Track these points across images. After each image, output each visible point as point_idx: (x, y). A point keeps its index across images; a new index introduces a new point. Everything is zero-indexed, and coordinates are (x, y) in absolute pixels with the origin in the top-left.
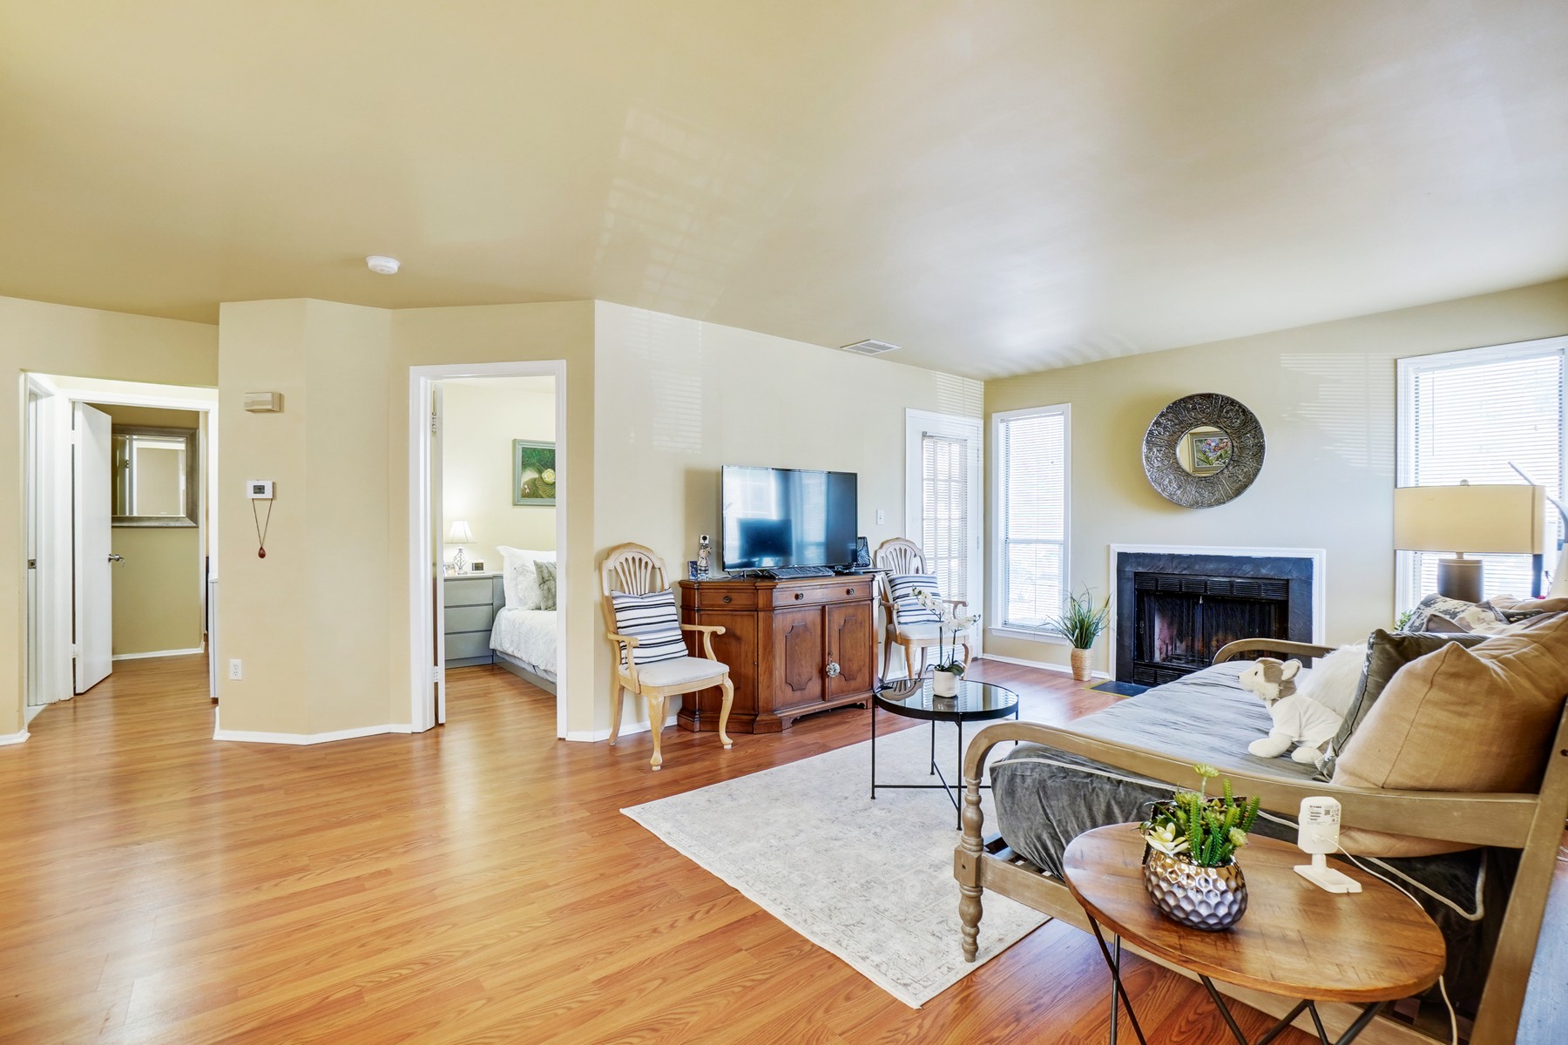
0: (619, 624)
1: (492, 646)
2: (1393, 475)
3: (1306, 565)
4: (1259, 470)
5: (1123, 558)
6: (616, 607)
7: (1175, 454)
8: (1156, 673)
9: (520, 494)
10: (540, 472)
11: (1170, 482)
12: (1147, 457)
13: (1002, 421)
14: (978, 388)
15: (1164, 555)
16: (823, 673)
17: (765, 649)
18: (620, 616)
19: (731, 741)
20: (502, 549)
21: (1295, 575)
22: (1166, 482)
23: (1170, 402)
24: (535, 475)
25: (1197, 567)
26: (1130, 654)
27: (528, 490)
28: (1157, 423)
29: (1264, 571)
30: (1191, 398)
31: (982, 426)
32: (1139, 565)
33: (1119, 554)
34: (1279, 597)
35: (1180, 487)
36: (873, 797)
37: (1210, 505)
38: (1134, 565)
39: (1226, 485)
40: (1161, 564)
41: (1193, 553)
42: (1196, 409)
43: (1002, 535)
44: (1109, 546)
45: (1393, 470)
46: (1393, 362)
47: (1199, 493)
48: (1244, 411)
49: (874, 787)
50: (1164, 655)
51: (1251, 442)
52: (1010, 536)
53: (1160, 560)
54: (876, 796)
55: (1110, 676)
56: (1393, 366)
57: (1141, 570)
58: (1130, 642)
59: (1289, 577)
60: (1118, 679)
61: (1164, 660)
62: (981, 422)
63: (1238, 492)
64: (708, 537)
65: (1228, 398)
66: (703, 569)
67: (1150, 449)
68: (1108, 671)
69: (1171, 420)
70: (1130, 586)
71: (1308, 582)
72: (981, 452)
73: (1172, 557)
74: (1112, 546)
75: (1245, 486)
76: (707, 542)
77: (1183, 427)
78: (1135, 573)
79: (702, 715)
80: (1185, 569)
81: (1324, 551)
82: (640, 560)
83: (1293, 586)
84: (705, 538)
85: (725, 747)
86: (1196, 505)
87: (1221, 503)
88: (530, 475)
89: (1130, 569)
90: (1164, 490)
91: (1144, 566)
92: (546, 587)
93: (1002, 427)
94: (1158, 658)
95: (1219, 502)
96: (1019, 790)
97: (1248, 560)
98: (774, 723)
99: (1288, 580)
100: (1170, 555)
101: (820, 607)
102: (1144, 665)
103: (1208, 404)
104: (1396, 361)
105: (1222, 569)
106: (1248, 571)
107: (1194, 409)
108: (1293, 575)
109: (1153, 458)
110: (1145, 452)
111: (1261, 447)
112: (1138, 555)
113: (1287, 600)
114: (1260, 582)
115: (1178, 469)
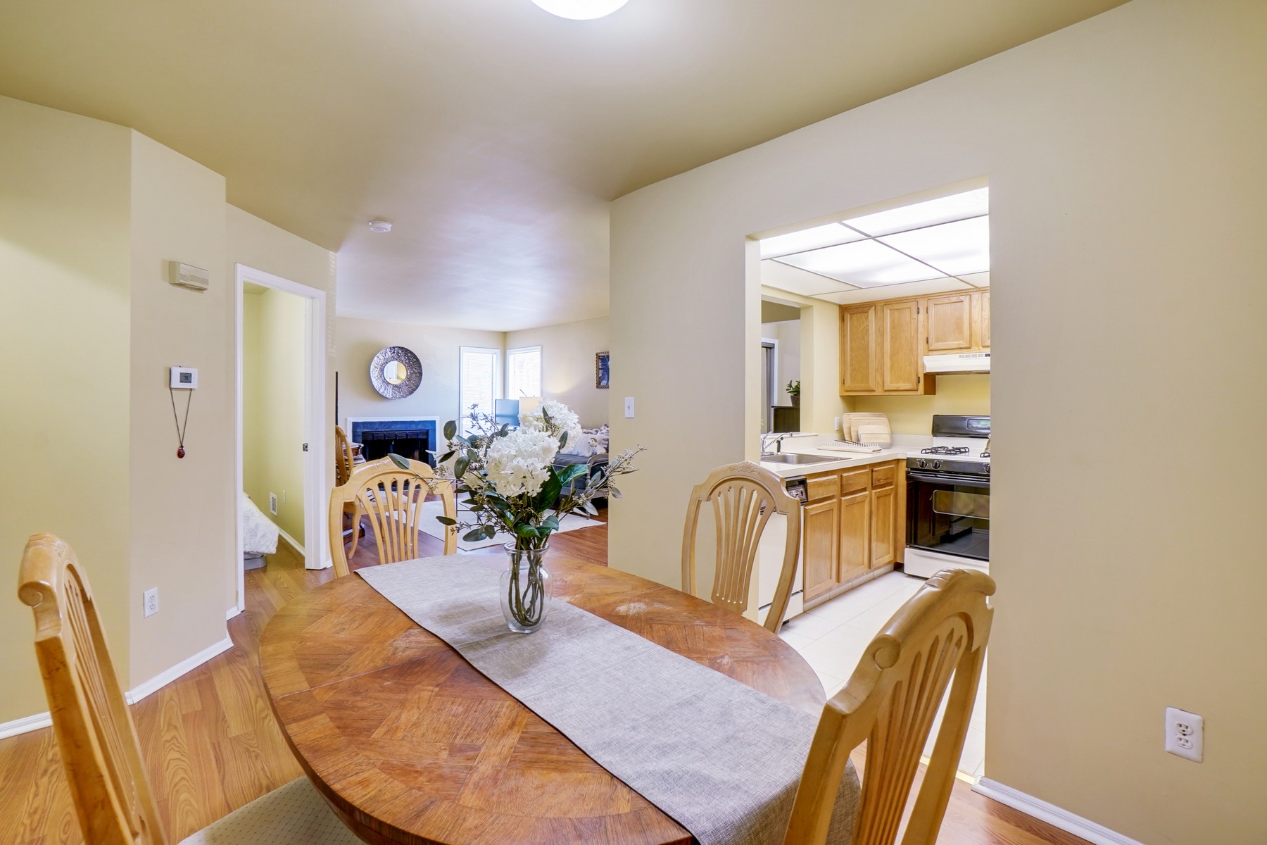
2: (458, 389)
4: (420, 383)
5: (355, 425)
7: (384, 373)
11: (381, 386)
12: (372, 373)
15: (377, 422)
23: (385, 348)
25: (392, 427)
28: (378, 357)
29: (420, 427)
30: (394, 348)
32: (364, 428)
33: (353, 423)
34: (424, 437)
35: (386, 389)
37: (399, 399)
38: (362, 428)
39: (405, 389)
40: (376, 427)
41: (392, 420)
44: (346, 419)
45: (459, 387)
47: (395, 393)
48: (416, 357)
51: (418, 371)
53: (374, 425)
56: (459, 349)
57: (365, 430)
63: (411, 393)
65: (410, 351)
67: (374, 370)
69: (384, 356)
70: (360, 440)
71: (435, 430)
73: (381, 423)
74: (349, 418)
75: (415, 390)
77: (387, 360)
78: (362, 432)
80: (387, 428)
81: (439, 417)
83: (429, 433)
86: (394, 398)
87: (405, 398)
89: (360, 430)
90: (378, 390)
91: (368, 428)
97: (413, 422)
99: (428, 430)
100: (379, 422)
103: (400, 352)
104: (460, 347)
105: (403, 428)
106: (414, 427)
107: (394, 352)
108: (430, 428)
109: (374, 374)
110: (371, 370)
111: (421, 374)
112: (363, 423)
113: (428, 438)
114: (418, 432)
115: (385, 381)
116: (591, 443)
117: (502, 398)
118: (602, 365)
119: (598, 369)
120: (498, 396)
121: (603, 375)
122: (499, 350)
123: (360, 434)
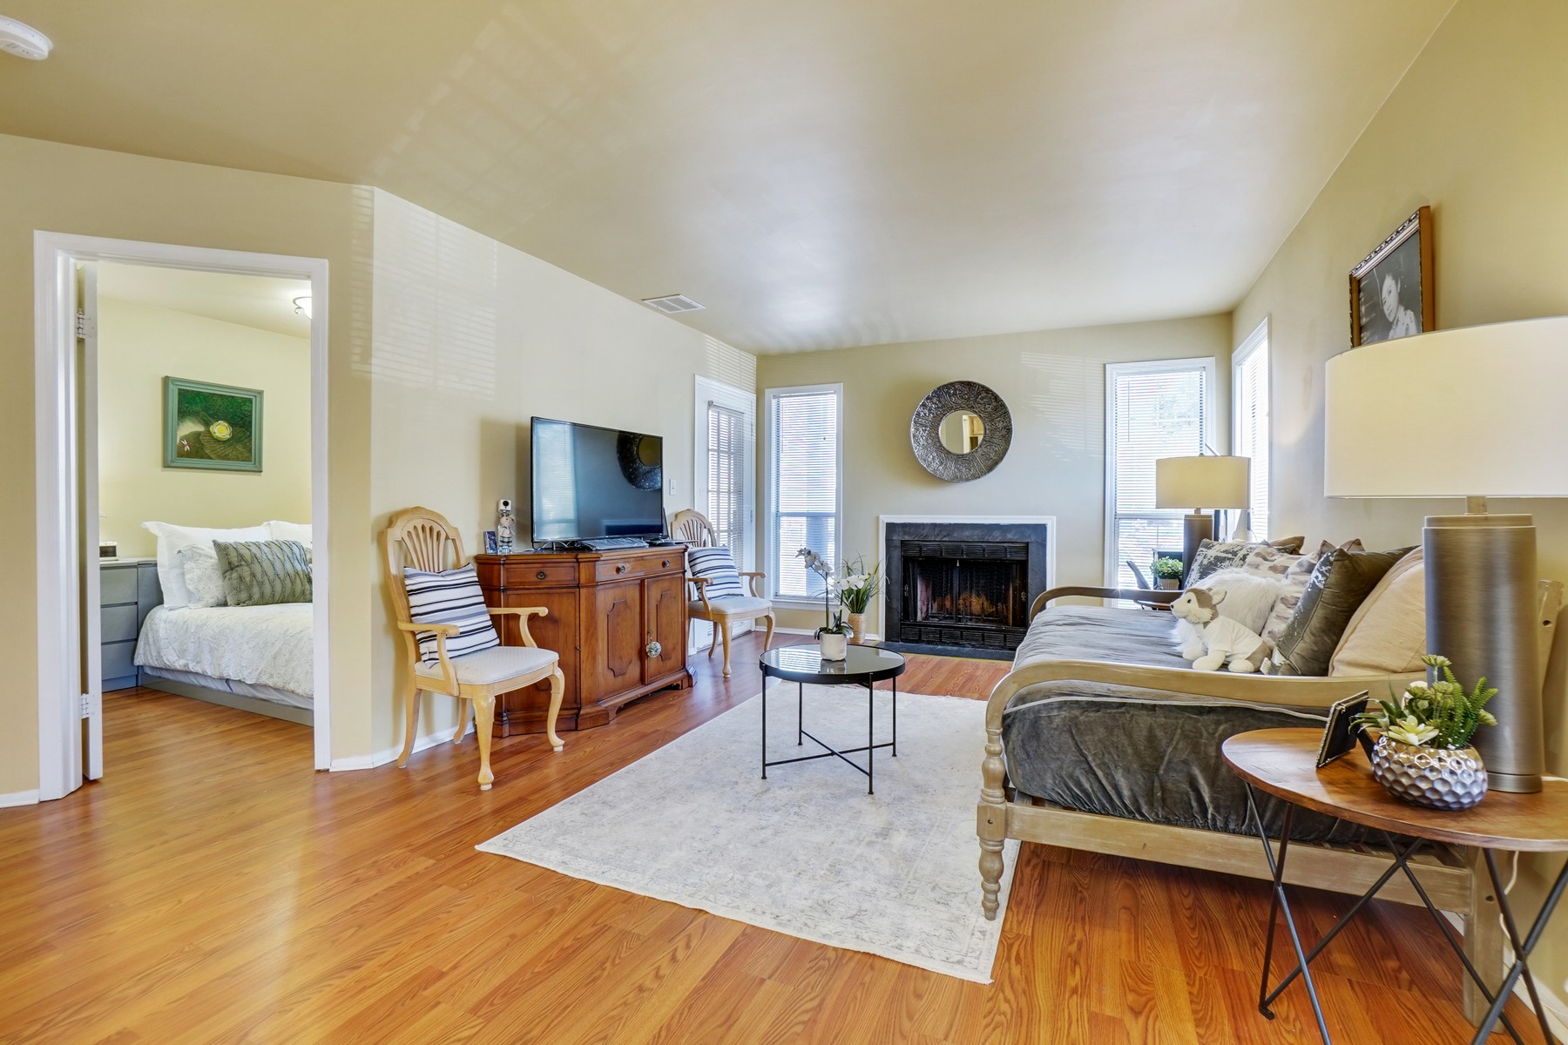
0: (414, 611)
1: (139, 661)
2: (1102, 456)
3: (1041, 529)
4: (1007, 450)
5: (891, 527)
6: (408, 588)
7: (937, 434)
8: (920, 631)
9: (175, 454)
10: (207, 424)
11: (933, 458)
12: (914, 436)
13: (775, 397)
14: (751, 363)
15: (927, 524)
16: (642, 654)
17: (587, 631)
18: (414, 600)
19: (563, 742)
20: (152, 526)
21: (1033, 538)
22: (930, 459)
23: (935, 388)
24: (200, 428)
25: (955, 535)
26: (897, 617)
27: (187, 448)
28: (924, 405)
29: (1010, 536)
30: (952, 384)
31: (755, 402)
32: (905, 533)
33: (888, 525)
34: (1021, 558)
35: (942, 463)
36: (764, 777)
37: (967, 480)
38: (901, 534)
39: (980, 462)
40: (925, 532)
41: (952, 522)
43: (773, 509)
44: (878, 518)
45: (1103, 453)
46: (1102, 366)
47: (958, 469)
48: (996, 398)
49: (765, 765)
50: (924, 615)
51: (1000, 425)
52: (781, 510)
53: (924, 529)
54: (767, 775)
55: (880, 637)
56: (1102, 369)
57: (907, 538)
58: (897, 605)
59: (1029, 540)
60: (887, 638)
61: (926, 618)
62: (754, 397)
63: (990, 469)
64: (510, 502)
65: (983, 387)
66: (506, 540)
67: (917, 430)
68: (877, 633)
69: (935, 404)
70: (897, 554)
71: (1043, 545)
72: (754, 427)
73: (934, 526)
74: (881, 516)
75: (996, 463)
76: (509, 508)
77: (945, 410)
78: (902, 541)
79: (510, 717)
80: (945, 536)
81: (1055, 518)
82: (431, 529)
83: (1032, 548)
84: (506, 504)
85: (556, 749)
86: (956, 479)
87: (976, 478)
88: (190, 427)
89: (897, 538)
90: (928, 466)
91: (909, 535)
92: (235, 575)
93: (774, 402)
94: (919, 618)
95: (975, 477)
96: (1045, 731)
97: (997, 527)
98: (600, 716)
99: (1028, 543)
100: (932, 524)
101: (639, 582)
102: (909, 625)
103: (966, 390)
104: (1105, 365)
105: (975, 536)
106: (997, 536)
107: (955, 394)
109: (918, 438)
110: (912, 430)
111: (1009, 430)
112: (904, 526)
113: (1027, 560)
114: (1005, 545)
115: (940, 448)
116: (1181, 608)
122: (1212, 359)
123: (899, 544)
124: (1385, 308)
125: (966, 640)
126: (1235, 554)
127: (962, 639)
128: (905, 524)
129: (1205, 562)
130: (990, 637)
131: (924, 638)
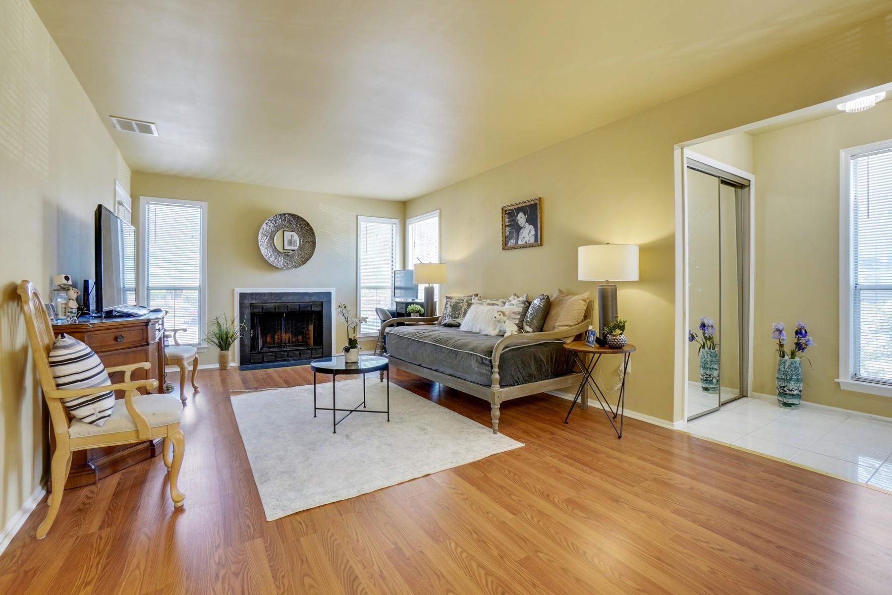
2: (356, 259)
3: (329, 295)
4: (313, 253)
5: (243, 296)
7: (273, 241)
8: (264, 356)
11: (271, 254)
12: (260, 241)
13: (146, 203)
14: (129, 174)
15: (266, 293)
22: (269, 255)
23: (274, 215)
25: (284, 299)
26: (247, 350)
28: (266, 224)
29: (313, 299)
30: (284, 214)
31: (131, 203)
32: (252, 299)
33: (241, 294)
34: (319, 310)
35: (276, 258)
37: (291, 268)
38: (250, 299)
39: (298, 259)
40: (265, 298)
41: (282, 292)
42: (286, 220)
43: (146, 284)
44: (233, 290)
46: (355, 216)
47: (285, 262)
48: (308, 225)
51: (310, 240)
52: (150, 286)
53: (264, 296)
55: (237, 363)
56: (356, 218)
57: (254, 302)
58: (247, 342)
59: (323, 301)
60: (241, 364)
62: (130, 200)
63: (304, 263)
64: (69, 277)
65: (299, 218)
67: (262, 238)
68: (236, 361)
69: (273, 224)
70: (247, 312)
71: (330, 302)
74: (236, 289)
75: (307, 260)
76: (70, 282)
77: (278, 228)
78: (251, 303)
80: (278, 300)
81: (336, 289)
83: (325, 305)
84: (67, 278)
86: (285, 268)
87: (296, 267)
89: (247, 302)
90: (269, 259)
91: (255, 300)
93: (147, 206)
94: (260, 349)
97: (307, 294)
100: (270, 293)
102: (255, 353)
103: (291, 219)
104: (357, 216)
105: (296, 299)
106: (307, 299)
107: (285, 220)
108: (325, 300)
109: (263, 242)
110: (260, 238)
111: (314, 243)
112: (252, 294)
113: (322, 310)
114: (311, 303)
115: (275, 249)
116: (498, 317)
117: (402, 269)
118: (509, 222)
119: (504, 226)
120: (398, 267)
121: (510, 233)
122: (398, 220)
123: (248, 305)
124: (519, 222)
125: (291, 357)
126: (463, 300)
127: (288, 357)
128: (252, 293)
129: (452, 304)
130: (304, 354)
131: (265, 360)
